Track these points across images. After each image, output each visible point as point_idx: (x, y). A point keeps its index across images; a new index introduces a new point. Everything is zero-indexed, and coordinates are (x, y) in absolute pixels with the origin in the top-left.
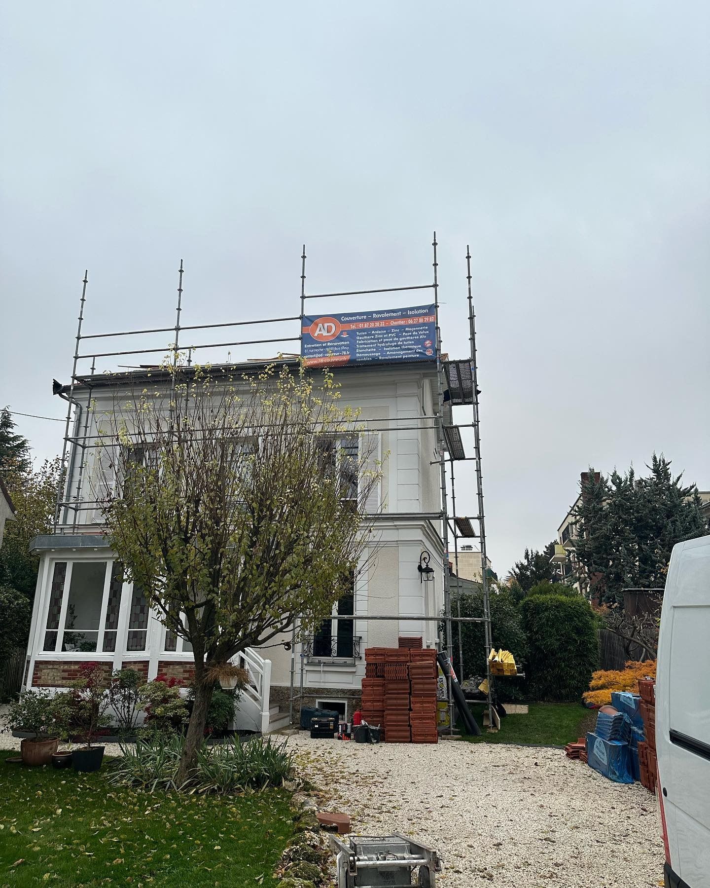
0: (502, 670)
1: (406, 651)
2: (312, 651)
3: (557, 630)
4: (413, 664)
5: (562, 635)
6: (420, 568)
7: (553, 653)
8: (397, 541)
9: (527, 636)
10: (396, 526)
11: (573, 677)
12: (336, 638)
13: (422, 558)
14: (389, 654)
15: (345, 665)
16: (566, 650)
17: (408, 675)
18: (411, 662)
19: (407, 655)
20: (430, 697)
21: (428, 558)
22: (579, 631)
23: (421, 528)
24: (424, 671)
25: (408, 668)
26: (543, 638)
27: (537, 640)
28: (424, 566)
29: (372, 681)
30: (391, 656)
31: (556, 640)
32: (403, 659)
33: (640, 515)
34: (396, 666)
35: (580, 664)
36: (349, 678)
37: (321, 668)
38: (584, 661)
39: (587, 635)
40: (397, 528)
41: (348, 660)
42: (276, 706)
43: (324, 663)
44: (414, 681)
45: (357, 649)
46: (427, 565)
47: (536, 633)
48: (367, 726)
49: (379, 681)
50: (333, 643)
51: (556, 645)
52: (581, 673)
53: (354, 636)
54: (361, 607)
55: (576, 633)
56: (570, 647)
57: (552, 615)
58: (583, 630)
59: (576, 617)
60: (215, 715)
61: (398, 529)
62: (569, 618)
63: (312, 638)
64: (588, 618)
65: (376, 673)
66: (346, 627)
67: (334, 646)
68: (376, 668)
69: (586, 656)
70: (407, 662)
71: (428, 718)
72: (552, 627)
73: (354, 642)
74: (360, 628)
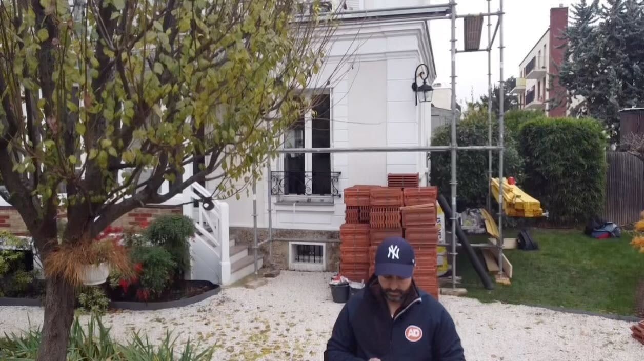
0: (523, 211)
1: (397, 191)
2: (283, 189)
3: (562, 155)
4: (407, 208)
5: (568, 160)
6: (415, 87)
7: (555, 178)
8: (385, 53)
9: (525, 162)
10: (383, 32)
11: (575, 204)
12: (310, 174)
13: (418, 73)
14: (376, 196)
15: (322, 203)
16: (570, 175)
17: (401, 221)
18: (405, 206)
19: (400, 198)
20: (430, 248)
21: (426, 74)
22: (586, 155)
23: (416, 34)
24: (423, 216)
25: (401, 214)
26: (545, 163)
27: (538, 166)
28: (420, 83)
29: (355, 227)
30: (378, 198)
31: (561, 165)
32: (393, 202)
33: (635, 33)
34: (385, 210)
35: (584, 190)
36: (326, 218)
37: (294, 208)
38: (589, 186)
39: (594, 158)
40: (384, 35)
41: (326, 198)
42: (245, 249)
43: (298, 202)
44: (409, 229)
45: (336, 186)
46: (425, 82)
47: (537, 158)
48: (348, 284)
49: (362, 227)
50: (306, 179)
51: (560, 170)
52: (584, 200)
53: (332, 170)
54: (339, 137)
55: (583, 158)
56: (576, 173)
57: (558, 139)
58: (591, 154)
59: (585, 140)
60: (148, 277)
61: (386, 37)
62: (577, 141)
63: (283, 174)
64: (598, 140)
65: (359, 218)
66: (322, 161)
67: (308, 183)
68: (359, 211)
69: (592, 181)
70: (400, 206)
71: (427, 275)
72: (557, 151)
73: (332, 178)
74: (337, 162)
